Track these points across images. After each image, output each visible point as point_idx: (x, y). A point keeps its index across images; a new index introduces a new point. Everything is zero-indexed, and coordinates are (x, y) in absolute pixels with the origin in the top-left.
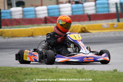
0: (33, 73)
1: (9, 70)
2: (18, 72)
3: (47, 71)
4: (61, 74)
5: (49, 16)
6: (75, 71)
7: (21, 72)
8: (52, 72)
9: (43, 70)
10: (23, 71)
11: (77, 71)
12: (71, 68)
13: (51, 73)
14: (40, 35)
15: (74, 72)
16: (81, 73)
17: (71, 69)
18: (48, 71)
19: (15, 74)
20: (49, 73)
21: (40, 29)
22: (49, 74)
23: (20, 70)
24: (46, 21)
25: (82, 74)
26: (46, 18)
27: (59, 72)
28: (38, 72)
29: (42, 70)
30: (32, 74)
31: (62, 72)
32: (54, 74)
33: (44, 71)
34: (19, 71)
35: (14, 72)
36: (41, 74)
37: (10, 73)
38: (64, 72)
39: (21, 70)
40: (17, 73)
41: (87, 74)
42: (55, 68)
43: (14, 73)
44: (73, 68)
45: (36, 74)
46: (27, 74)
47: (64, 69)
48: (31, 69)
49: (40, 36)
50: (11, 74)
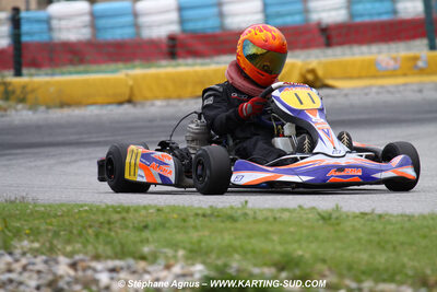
0: (167, 225)
1: (84, 215)
2: (116, 222)
3: (212, 215)
4: (263, 227)
5: (184, 31)
6: (310, 216)
7: (124, 219)
8: (233, 219)
9: (200, 212)
10: (131, 215)
11: (319, 214)
12: (296, 207)
13: (229, 224)
14: (157, 98)
15: (308, 220)
16: (333, 221)
17: (295, 210)
18: (218, 216)
19: (107, 226)
20: (223, 222)
21: (157, 78)
22: (222, 225)
23: (119, 212)
24: (174, 48)
25: (338, 224)
26: (172, 38)
27: (255, 218)
28: (184, 220)
29: (197, 215)
30: (163, 225)
31: (266, 219)
32: (238, 225)
33: (204, 216)
34: (116, 217)
35: (102, 220)
36: (195, 227)
37: (88, 223)
38: (275, 219)
39: (124, 215)
40: (109, 223)
41: (353, 226)
42: (240, 206)
43: (102, 223)
44: (300, 207)
45: (177, 227)
46: (146, 227)
47: (272, 210)
48: (158, 210)
49: (158, 103)
50: (90, 226)
